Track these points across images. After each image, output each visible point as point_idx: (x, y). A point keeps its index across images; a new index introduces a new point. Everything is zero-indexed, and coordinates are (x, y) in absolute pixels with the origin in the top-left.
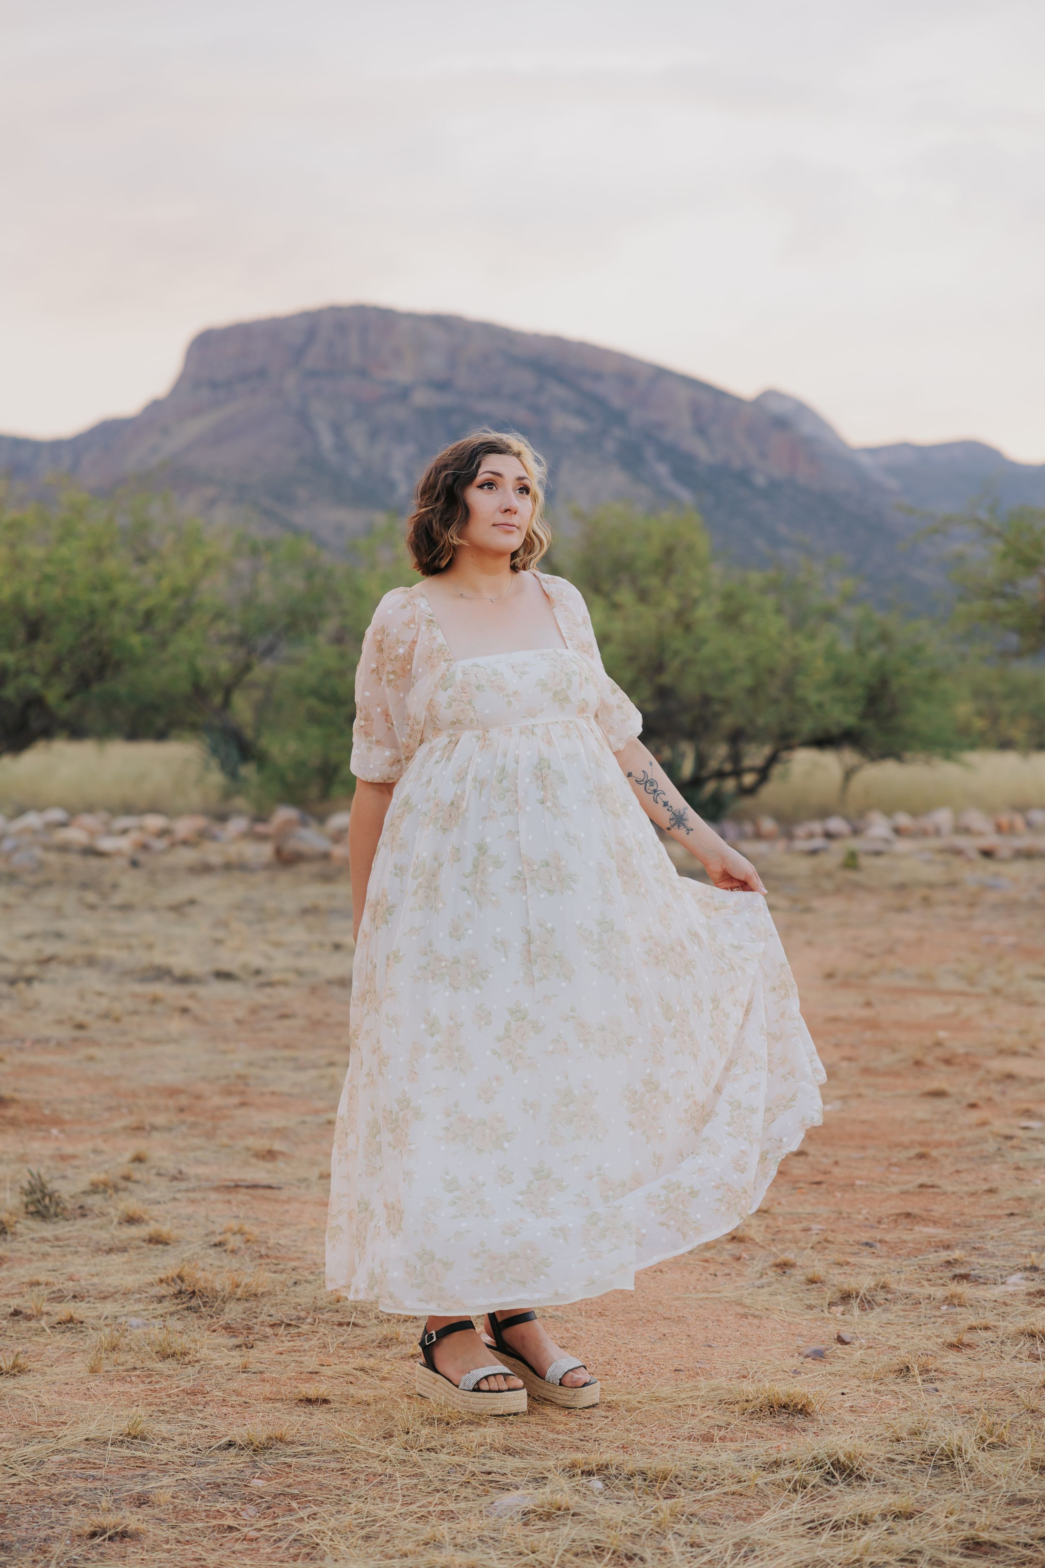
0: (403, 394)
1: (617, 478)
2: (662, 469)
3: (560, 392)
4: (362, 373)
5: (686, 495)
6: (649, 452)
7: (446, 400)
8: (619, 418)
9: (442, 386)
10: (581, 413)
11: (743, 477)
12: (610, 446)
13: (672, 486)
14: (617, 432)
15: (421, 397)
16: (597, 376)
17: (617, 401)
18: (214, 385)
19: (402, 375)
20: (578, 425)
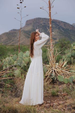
0: (41, 24)
1: (57, 30)
2: (62, 29)
3: (54, 23)
4: (38, 23)
5: (63, 31)
6: (61, 28)
7: (45, 25)
8: (59, 25)
9: (45, 24)
10: (55, 25)
11: (68, 29)
12: (57, 27)
13: (62, 30)
14: (58, 26)
15: (43, 25)
16: (57, 22)
17: (58, 24)
18: (28, 24)
19: (42, 23)
20: (55, 26)
